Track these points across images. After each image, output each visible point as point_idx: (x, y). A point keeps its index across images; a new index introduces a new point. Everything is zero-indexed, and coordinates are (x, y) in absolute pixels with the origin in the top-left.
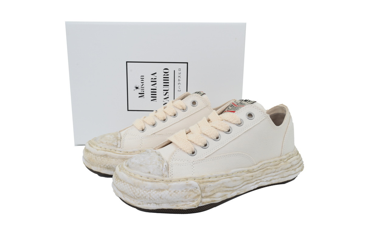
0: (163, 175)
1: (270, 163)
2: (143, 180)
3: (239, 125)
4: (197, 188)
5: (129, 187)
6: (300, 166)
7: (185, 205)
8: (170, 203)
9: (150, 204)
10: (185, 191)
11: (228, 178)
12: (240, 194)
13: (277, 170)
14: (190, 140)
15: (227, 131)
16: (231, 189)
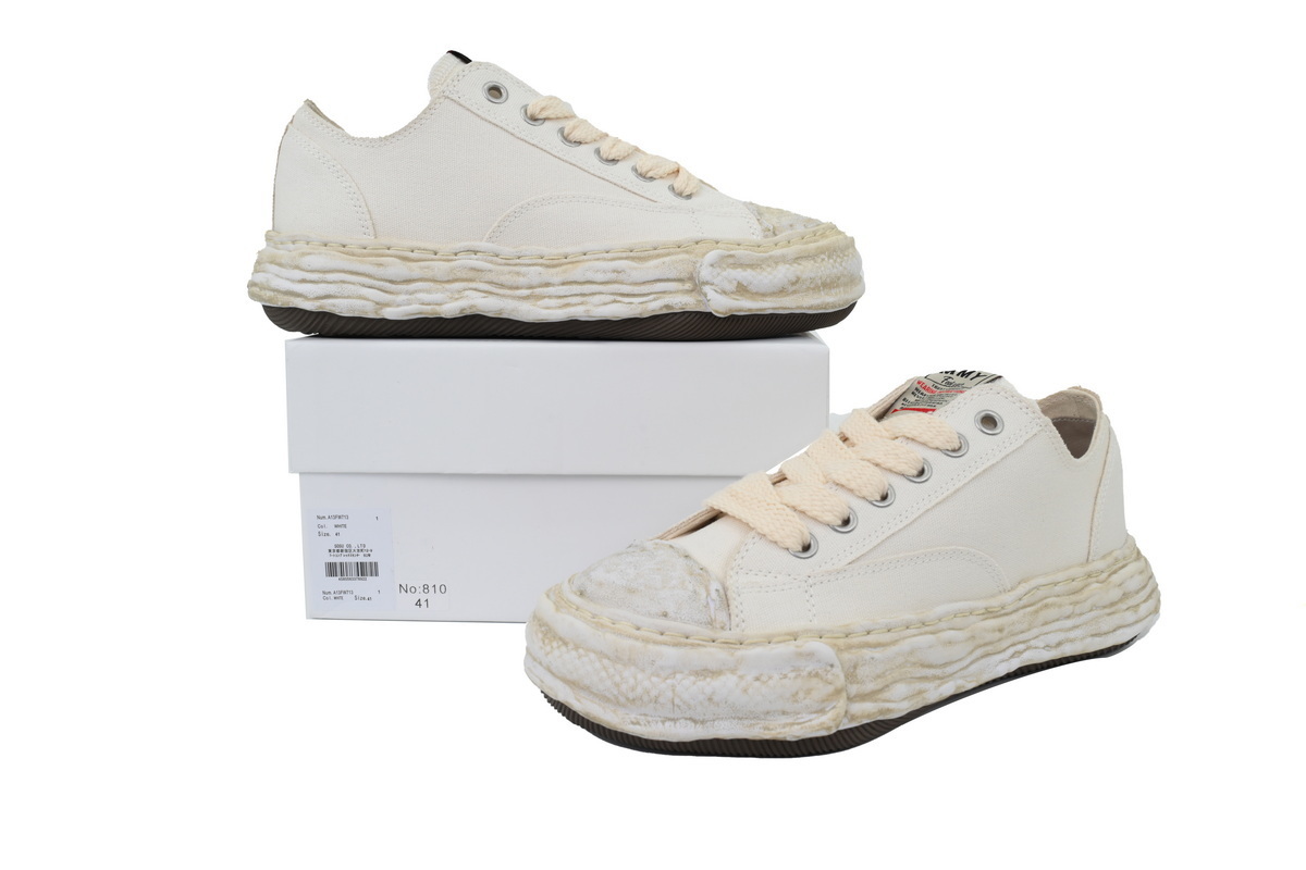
0: (711, 623)
1: (1056, 584)
2: (646, 641)
3: (955, 452)
4: (832, 666)
5: (598, 665)
6: (1149, 597)
7: (793, 724)
8: (740, 719)
9: (672, 723)
10: (792, 675)
11: (926, 633)
12: (964, 690)
13: (1078, 609)
14: (793, 504)
15: (915, 472)
16: (938, 672)
